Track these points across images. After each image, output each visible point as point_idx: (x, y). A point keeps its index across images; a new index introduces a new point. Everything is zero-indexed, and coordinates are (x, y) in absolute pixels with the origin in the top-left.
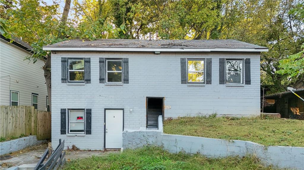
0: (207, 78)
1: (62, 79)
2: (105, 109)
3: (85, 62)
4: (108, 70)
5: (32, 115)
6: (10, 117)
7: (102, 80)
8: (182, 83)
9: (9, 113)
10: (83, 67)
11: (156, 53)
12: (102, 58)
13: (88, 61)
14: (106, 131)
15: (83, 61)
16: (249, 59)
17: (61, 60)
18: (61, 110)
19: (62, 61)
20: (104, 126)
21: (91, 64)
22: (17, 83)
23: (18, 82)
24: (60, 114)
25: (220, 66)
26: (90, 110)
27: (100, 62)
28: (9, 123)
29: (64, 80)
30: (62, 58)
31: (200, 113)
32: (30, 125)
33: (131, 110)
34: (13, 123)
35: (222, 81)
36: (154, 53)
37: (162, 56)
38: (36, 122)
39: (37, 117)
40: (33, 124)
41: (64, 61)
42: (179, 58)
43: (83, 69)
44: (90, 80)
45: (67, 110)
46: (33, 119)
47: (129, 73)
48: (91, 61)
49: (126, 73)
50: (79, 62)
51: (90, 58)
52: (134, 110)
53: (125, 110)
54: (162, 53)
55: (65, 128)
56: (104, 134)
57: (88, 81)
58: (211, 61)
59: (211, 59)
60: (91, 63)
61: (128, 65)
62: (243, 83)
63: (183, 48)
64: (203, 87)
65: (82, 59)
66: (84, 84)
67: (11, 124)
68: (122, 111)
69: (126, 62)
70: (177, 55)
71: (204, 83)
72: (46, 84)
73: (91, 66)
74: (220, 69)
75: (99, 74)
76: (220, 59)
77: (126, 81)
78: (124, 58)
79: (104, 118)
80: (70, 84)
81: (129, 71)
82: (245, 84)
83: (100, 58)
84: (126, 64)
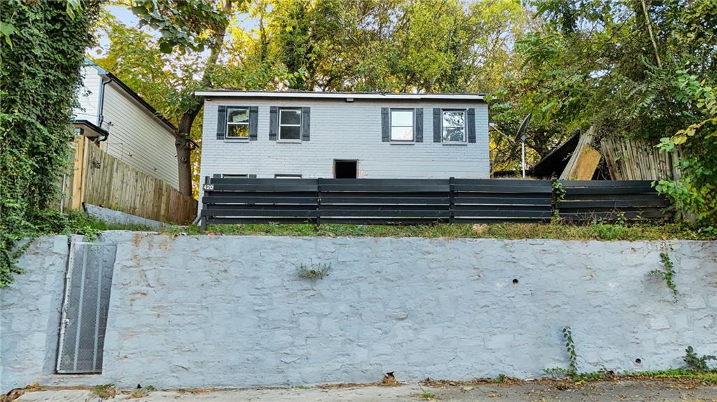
0: (417, 134)
1: (218, 135)
2: (276, 176)
3: (250, 111)
4: (282, 123)
5: (163, 193)
6: (139, 187)
7: (272, 136)
8: (383, 141)
9: (139, 180)
10: (248, 118)
11: (348, 100)
12: (274, 107)
13: (255, 111)
15: (248, 111)
16: (473, 110)
17: (217, 109)
18: (214, 175)
19: (219, 111)
21: (259, 115)
22: (129, 157)
23: (131, 156)
25: (434, 118)
26: (255, 176)
27: (271, 112)
29: (220, 135)
30: (219, 106)
32: (159, 207)
33: (312, 177)
35: (437, 138)
36: (345, 100)
37: (356, 105)
38: (168, 204)
40: (163, 206)
41: (222, 110)
42: (378, 108)
43: (247, 121)
44: (256, 136)
45: (222, 176)
46: (164, 198)
47: (311, 127)
48: (259, 110)
49: (306, 127)
50: (244, 112)
51: (257, 107)
53: (302, 176)
54: (356, 100)
57: (254, 137)
58: (422, 112)
59: (423, 109)
60: (259, 113)
61: (309, 116)
62: (466, 141)
63: (384, 94)
64: (411, 146)
65: (246, 108)
66: (248, 141)
67: (139, 198)
69: (307, 112)
70: (376, 103)
71: (413, 141)
72: (176, 158)
73: (259, 118)
74: (434, 122)
75: (268, 129)
76: (434, 109)
77: (307, 137)
78: (305, 108)
80: (228, 141)
81: (311, 124)
82: (469, 142)
83: (271, 107)
84: (306, 115)
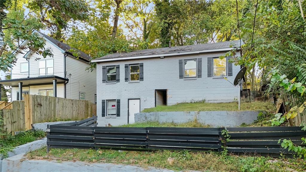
0: (198, 73)
1: (103, 80)
2: (129, 99)
4: (131, 73)
5: (89, 106)
7: (126, 79)
8: (180, 78)
10: (115, 71)
11: (161, 58)
12: (127, 64)
13: (118, 67)
14: (129, 114)
15: (115, 67)
17: (102, 68)
18: (102, 100)
20: (127, 111)
21: (120, 69)
23: (85, 86)
24: (101, 103)
25: (208, 63)
26: (119, 100)
27: (125, 67)
28: (74, 110)
29: (104, 81)
30: (103, 66)
31: (193, 100)
32: (88, 113)
33: (145, 99)
34: (76, 110)
35: (210, 74)
36: (159, 57)
37: (166, 59)
39: (92, 108)
41: (104, 68)
42: (177, 60)
43: (115, 73)
45: (106, 101)
46: (89, 109)
48: (120, 67)
49: (141, 73)
50: (113, 68)
51: (119, 65)
52: (147, 99)
53: (141, 99)
54: (165, 57)
55: (105, 113)
56: (127, 116)
57: (118, 80)
58: (201, 60)
59: (201, 58)
61: (143, 68)
62: (227, 76)
63: (179, 53)
64: (195, 80)
65: (114, 66)
66: (115, 83)
68: (139, 100)
69: (142, 65)
70: (176, 58)
71: (196, 77)
73: (120, 71)
74: (208, 66)
75: (124, 76)
76: (208, 58)
77: (142, 79)
78: (141, 63)
79: (127, 105)
80: (107, 83)
81: (144, 72)
82: (228, 76)
83: (125, 65)
84: (142, 67)
